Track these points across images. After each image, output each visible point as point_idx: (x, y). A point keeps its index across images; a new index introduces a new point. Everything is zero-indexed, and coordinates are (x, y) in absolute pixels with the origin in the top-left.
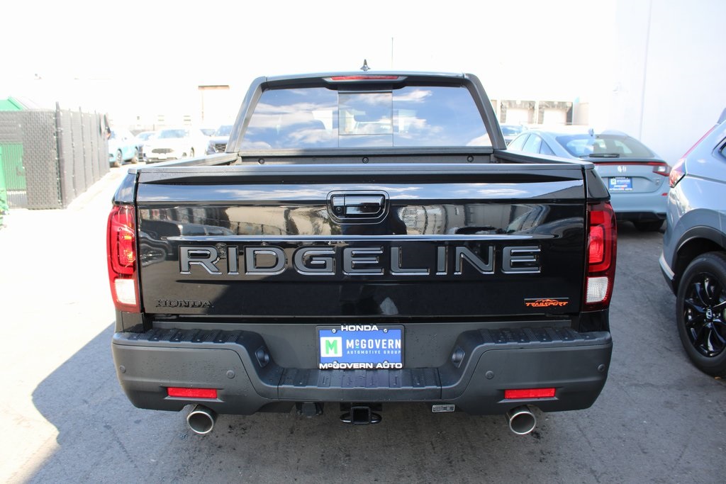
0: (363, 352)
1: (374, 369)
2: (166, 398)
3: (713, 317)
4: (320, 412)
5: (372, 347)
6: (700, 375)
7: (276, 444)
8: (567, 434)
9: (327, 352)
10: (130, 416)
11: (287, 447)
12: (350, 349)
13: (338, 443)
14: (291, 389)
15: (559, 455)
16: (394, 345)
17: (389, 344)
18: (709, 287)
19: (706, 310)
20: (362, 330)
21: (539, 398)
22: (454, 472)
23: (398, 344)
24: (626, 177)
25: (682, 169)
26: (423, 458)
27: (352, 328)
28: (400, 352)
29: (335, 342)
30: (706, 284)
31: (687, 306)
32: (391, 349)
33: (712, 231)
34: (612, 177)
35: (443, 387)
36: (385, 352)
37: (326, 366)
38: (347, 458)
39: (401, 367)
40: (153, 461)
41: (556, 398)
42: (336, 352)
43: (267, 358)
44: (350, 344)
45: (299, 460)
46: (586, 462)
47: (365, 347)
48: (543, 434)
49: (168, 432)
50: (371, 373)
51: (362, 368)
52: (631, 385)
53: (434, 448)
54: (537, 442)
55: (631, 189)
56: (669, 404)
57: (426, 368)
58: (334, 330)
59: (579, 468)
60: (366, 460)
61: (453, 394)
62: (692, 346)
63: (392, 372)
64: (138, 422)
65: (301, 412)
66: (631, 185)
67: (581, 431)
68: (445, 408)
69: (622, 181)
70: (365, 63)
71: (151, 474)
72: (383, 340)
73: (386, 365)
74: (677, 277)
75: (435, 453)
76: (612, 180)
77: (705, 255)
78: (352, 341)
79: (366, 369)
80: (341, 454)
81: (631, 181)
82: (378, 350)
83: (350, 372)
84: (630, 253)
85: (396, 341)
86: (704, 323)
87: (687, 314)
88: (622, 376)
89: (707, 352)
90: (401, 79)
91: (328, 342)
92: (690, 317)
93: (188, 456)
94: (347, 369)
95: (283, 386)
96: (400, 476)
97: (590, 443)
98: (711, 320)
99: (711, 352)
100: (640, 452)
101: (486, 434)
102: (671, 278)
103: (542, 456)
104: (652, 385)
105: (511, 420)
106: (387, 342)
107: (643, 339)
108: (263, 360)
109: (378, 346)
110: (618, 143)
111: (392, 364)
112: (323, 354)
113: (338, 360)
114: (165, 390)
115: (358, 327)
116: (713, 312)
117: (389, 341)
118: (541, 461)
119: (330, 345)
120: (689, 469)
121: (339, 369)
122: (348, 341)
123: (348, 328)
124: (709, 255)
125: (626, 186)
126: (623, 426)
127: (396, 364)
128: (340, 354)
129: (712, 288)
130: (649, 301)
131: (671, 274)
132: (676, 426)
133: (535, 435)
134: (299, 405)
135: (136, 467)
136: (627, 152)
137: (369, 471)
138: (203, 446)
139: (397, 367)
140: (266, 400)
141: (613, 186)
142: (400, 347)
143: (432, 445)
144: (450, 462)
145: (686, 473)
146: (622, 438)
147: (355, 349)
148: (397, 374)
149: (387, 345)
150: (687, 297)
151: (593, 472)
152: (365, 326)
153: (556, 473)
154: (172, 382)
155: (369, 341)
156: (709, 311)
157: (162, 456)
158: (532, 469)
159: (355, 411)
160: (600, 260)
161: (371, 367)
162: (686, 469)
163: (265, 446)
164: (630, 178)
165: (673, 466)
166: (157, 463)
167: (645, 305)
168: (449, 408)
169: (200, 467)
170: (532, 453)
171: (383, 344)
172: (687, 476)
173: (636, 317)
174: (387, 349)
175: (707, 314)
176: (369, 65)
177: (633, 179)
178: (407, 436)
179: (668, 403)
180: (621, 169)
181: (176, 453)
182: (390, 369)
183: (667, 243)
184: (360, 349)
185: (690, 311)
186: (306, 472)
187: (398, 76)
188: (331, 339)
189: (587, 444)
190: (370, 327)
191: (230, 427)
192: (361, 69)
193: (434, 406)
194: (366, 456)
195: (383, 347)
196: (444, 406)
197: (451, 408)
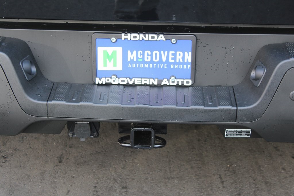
0: (146, 66)
1: (160, 86)
4: (95, 134)
5: (158, 60)
7: (42, 174)
9: (105, 65)
11: (55, 178)
12: (132, 61)
13: (113, 173)
14: (62, 105)
16: (183, 58)
17: (178, 57)
20: (146, 39)
23: (188, 57)
26: (210, 192)
27: (135, 37)
28: (189, 66)
29: (114, 53)
32: (179, 63)
35: (239, 108)
36: (172, 66)
37: (103, 81)
38: (124, 190)
39: (190, 84)
42: (115, 65)
43: (34, 69)
44: (132, 56)
45: (69, 191)
47: (149, 60)
50: (156, 89)
51: (145, 85)
53: (222, 182)
57: (220, 86)
58: (114, 39)
61: (251, 116)
63: (180, 90)
65: (73, 134)
68: (240, 133)
72: (171, 53)
73: (172, 81)
75: (224, 187)
78: (135, 52)
79: (149, 85)
80: (117, 186)
82: (164, 63)
83: (131, 89)
85: (186, 53)
91: (106, 53)
94: (127, 85)
95: (53, 102)
101: (283, 169)
106: (175, 55)
108: (29, 73)
109: (164, 60)
111: (180, 81)
112: (100, 67)
113: (117, 74)
115: (142, 35)
117: (178, 53)
119: (108, 57)
121: (119, 85)
122: (129, 52)
123: (130, 36)
127: (185, 81)
128: (119, 67)
134: (71, 125)
139: (185, 84)
140: (33, 119)
142: (190, 61)
143: (221, 178)
147: (137, 62)
148: (185, 91)
149: (174, 59)
152: (150, 35)
155: (154, 52)
159: (136, 132)
161: (156, 83)
163: (29, 176)
168: (244, 133)
171: (171, 57)
174: (175, 63)
178: (192, 168)
182: (177, 86)
184: (144, 62)
188: (110, 50)
190: (155, 36)
193: (227, 130)
194: (146, 189)
195: (170, 60)
196: (239, 130)
197: (247, 133)
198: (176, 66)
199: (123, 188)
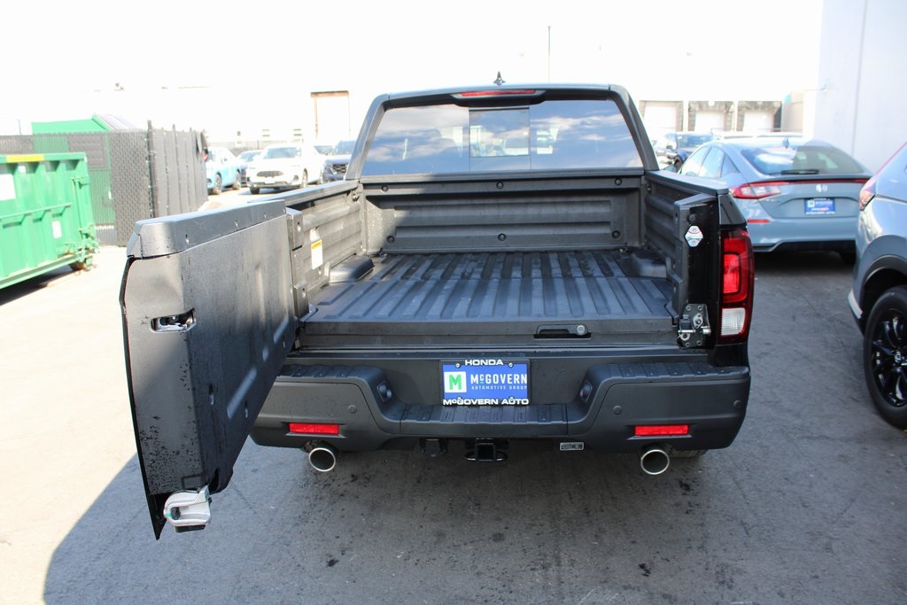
0: (488, 388)
1: (500, 405)
2: (288, 434)
3: (902, 361)
4: (445, 450)
5: (497, 382)
6: (886, 427)
7: (402, 492)
8: (721, 486)
9: (451, 388)
10: (247, 465)
11: (413, 496)
12: (475, 384)
13: (468, 492)
14: (413, 424)
15: (708, 507)
16: (520, 380)
17: (515, 379)
18: (898, 326)
19: (895, 353)
20: (486, 364)
21: (671, 435)
22: (590, 522)
23: (524, 379)
24: (827, 198)
25: (873, 189)
26: (559, 508)
27: (476, 362)
28: (526, 387)
29: (459, 376)
30: (895, 324)
31: (875, 349)
32: (517, 385)
33: (898, 261)
34: (809, 199)
35: (569, 422)
36: (510, 388)
37: (450, 402)
39: (527, 403)
40: (273, 507)
41: (689, 436)
42: (460, 388)
43: (389, 394)
44: (474, 379)
45: (425, 508)
46: (738, 514)
47: (490, 382)
48: (693, 486)
49: (288, 480)
50: (497, 409)
51: (487, 405)
52: (802, 438)
53: (571, 499)
54: (684, 494)
55: (833, 213)
56: (843, 458)
57: (554, 404)
58: (458, 365)
59: (728, 520)
60: (497, 509)
61: (580, 429)
62: (879, 394)
63: (518, 408)
64: (255, 471)
65: (425, 451)
66: (833, 208)
67: (737, 483)
68: (574, 446)
69: (822, 203)
70: (499, 76)
71: (271, 520)
72: (509, 375)
73: (512, 401)
74: (865, 316)
75: (572, 503)
76: (809, 202)
77: (893, 289)
78: (477, 376)
79: (491, 405)
81: (834, 204)
82: (503, 385)
83: (474, 409)
84: (829, 290)
85: (522, 376)
86: (892, 367)
87: (876, 358)
88: (794, 428)
89: (895, 401)
90: (538, 93)
91: (451, 376)
92: (878, 362)
93: (309, 504)
94: (472, 405)
95: (406, 421)
96: (533, 525)
97: (744, 496)
98: (899, 365)
99: (898, 401)
100: (800, 505)
102: (859, 317)
103: (690, 508)
104: (828, 438)
105: (642, 458)
106: (512, 377)
107: (827, 388)
108: (385, 395)
109: (503, 382)
110: (822, 157)
111: (518, 400)
112: (447, 389)
113: (462, 396)
114: (287, 426)
115: (482, 361)
116: (902, 355)
117: (515, 375)
118: (687, 513)
119: (453, 380)
120: (850, 523)
121: (464, 405)
122: (472, 376)
123: (472, 362)
124: (897, 289)
125: (827, 209)
126: (786, 479)
127: (522, 401)
128: (464, 390)
129: (902, 327)
130: (843, 346)
131: (858, 312)
132: (847, 481)
133: (684, 487)
134: (423, 441)
135: (255, 513)
136: (831, 167)
137: (499, 519)
138: (323, 494)
139: (523, 403)
140: (388, 435)
141: (810, 210)
142: (526, 382)
143: (570, 495)
144: (588, 513)
145: (847, 527)
146: (781, 492)
147: (479, 384)
148: (523, 410)
149: (512, 381)
150: (875, 338)
151: (743, 524)
152: (490, 361)
153: (702, 525)
154: (294, 417)
155: (494, 376)
156: (899, 353)
157: (282, 502)
158: (676, 521)
159: (481, 447)
160: (735, 290)
161: (497, 403)
162: (849, 523)
163: (389, 494)
164: (832, 198)
165: (834, 519)
166: (277, 510)
167: (837, 350)
168: (578, 446)
169: (322, 513)
170: (678, 505)
171: (509, 379)
172: (848, 530)
173: (823, 365)
174: (513, 385)
175: (896, 357)
176: (503, 77)
177: (836, 201)
178: (543, 486)
179: (842, 456)
180: (820, 188)
181: (297, 500)
182: (516, 405)
183: (855, 278)
184: (485, 384)
185: (878, 354)
186: (432, 520)
187: (535, 90)
188: (455, 374)
189: (741, 497)
190: (494, 361)
191: (353, 476)
192: (495, 82)
193: (561, 444)
194: (497, 505)
195: (509, 382)
196: (572, 443)
197: (580, 446)
198: (518, 388)
199: (477, 505)
